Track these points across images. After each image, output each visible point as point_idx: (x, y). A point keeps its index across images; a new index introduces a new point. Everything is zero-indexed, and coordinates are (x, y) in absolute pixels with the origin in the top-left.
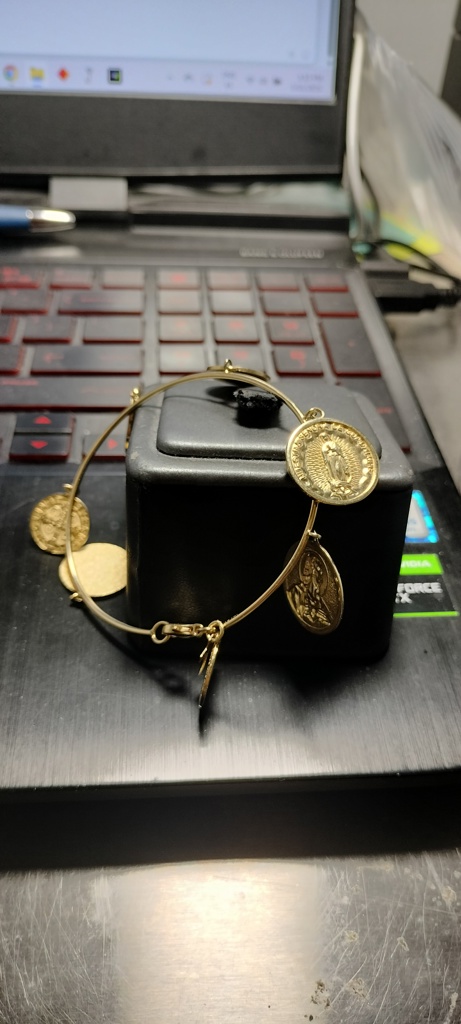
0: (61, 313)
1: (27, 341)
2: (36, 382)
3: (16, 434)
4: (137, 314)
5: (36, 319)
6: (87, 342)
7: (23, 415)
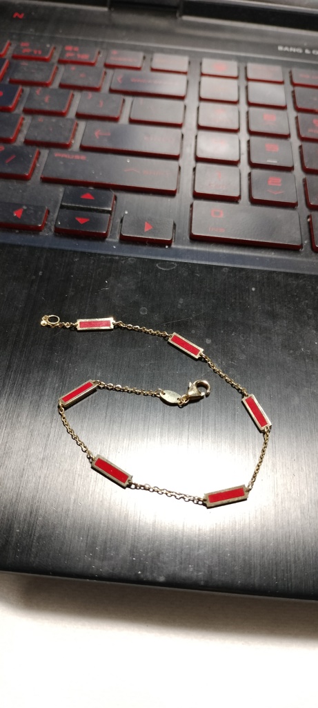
0: (112, 91)
1: (80, 116)
2: (84, 157)
3: (62, 207)
4: (181, 98)
5: (90, 94)
6: (132, 121)
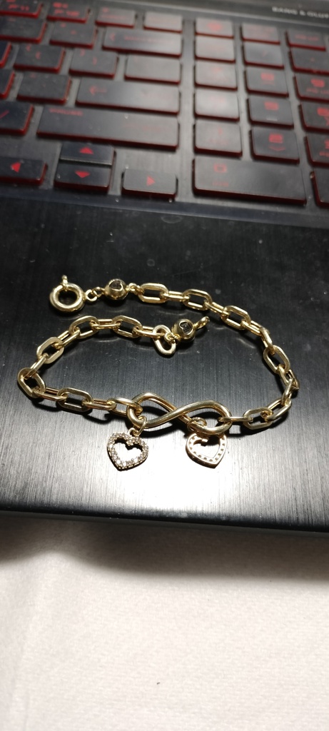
1: (74, 73)
2: (81, 112)
3: (60, 161)
4: (176, 57)
5: (83, 52)
6: (127, 79)
7: (68, 143)
